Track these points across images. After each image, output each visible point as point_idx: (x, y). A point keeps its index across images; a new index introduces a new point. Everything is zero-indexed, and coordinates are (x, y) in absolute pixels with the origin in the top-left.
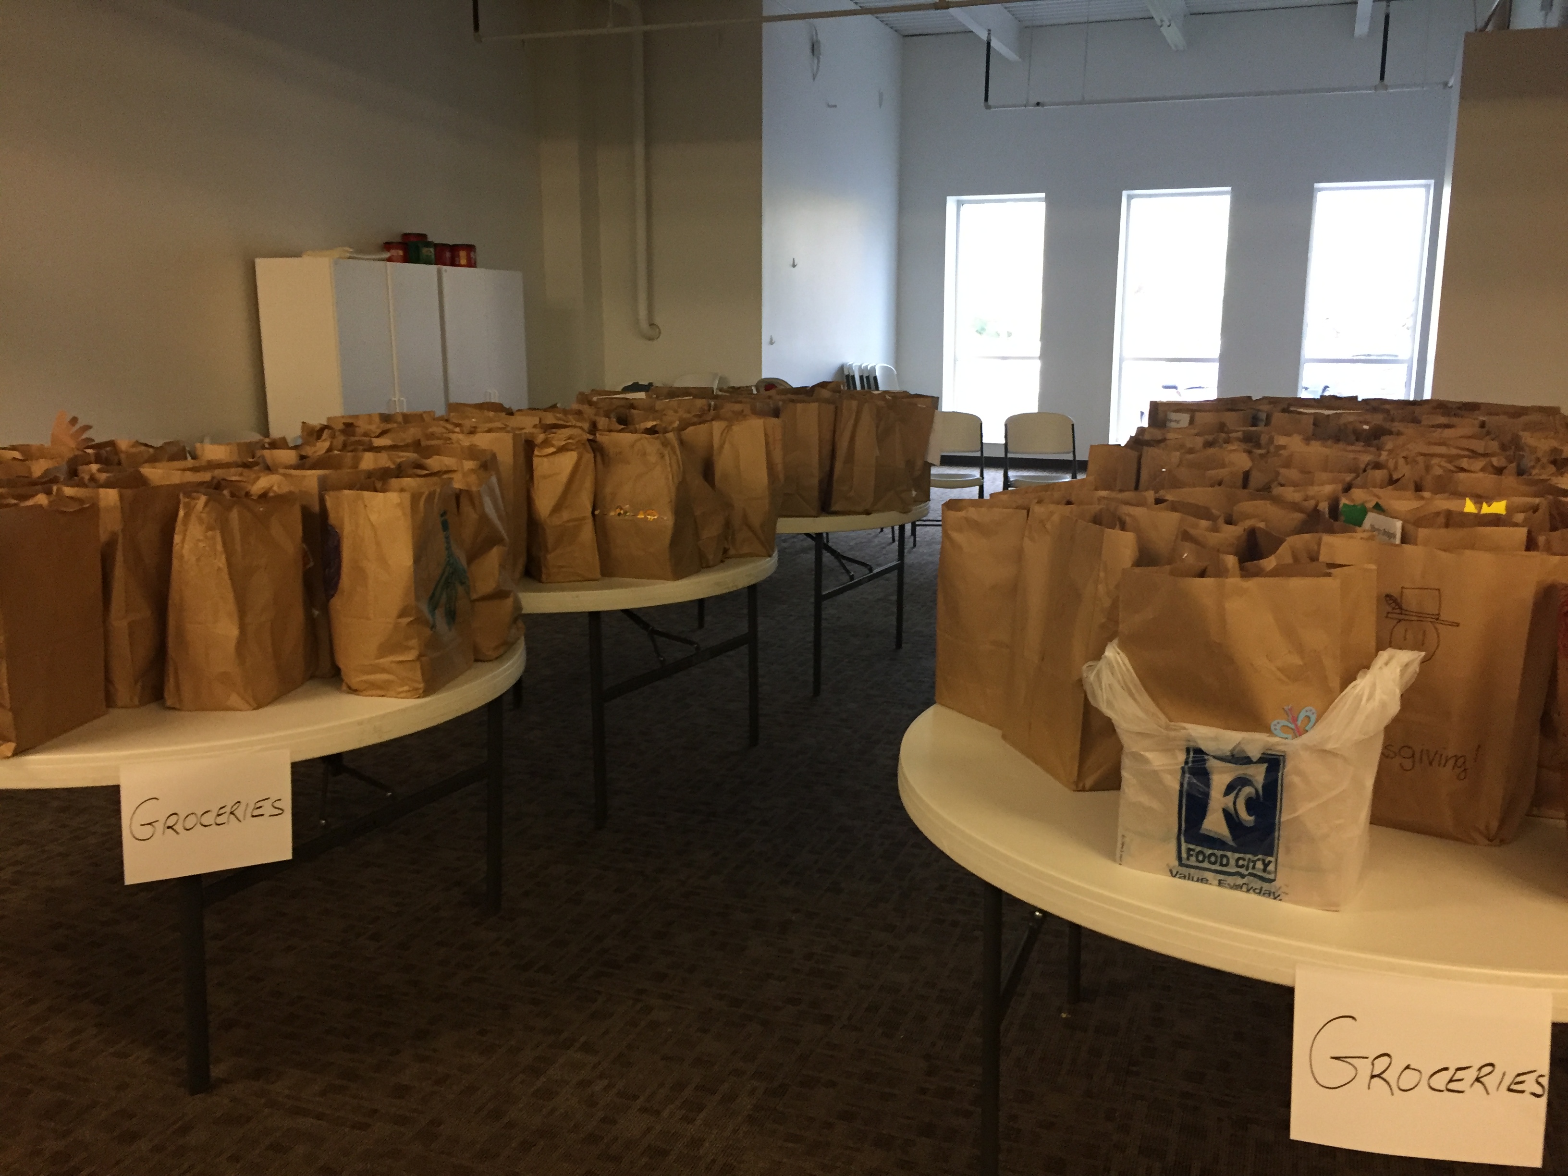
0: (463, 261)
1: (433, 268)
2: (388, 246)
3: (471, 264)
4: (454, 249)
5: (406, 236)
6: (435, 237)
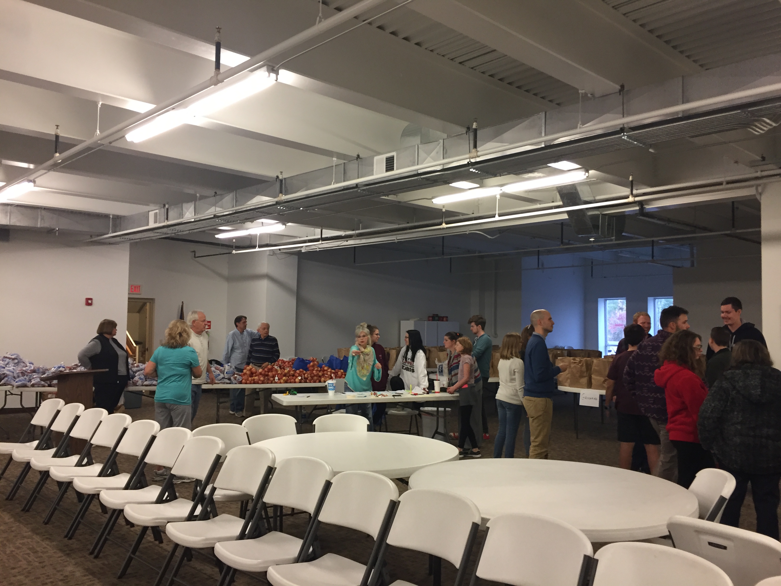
1: (436, 322)
2: (429, 317)
4: (443, 317)
5: (433, 315)
6: (440, 315)
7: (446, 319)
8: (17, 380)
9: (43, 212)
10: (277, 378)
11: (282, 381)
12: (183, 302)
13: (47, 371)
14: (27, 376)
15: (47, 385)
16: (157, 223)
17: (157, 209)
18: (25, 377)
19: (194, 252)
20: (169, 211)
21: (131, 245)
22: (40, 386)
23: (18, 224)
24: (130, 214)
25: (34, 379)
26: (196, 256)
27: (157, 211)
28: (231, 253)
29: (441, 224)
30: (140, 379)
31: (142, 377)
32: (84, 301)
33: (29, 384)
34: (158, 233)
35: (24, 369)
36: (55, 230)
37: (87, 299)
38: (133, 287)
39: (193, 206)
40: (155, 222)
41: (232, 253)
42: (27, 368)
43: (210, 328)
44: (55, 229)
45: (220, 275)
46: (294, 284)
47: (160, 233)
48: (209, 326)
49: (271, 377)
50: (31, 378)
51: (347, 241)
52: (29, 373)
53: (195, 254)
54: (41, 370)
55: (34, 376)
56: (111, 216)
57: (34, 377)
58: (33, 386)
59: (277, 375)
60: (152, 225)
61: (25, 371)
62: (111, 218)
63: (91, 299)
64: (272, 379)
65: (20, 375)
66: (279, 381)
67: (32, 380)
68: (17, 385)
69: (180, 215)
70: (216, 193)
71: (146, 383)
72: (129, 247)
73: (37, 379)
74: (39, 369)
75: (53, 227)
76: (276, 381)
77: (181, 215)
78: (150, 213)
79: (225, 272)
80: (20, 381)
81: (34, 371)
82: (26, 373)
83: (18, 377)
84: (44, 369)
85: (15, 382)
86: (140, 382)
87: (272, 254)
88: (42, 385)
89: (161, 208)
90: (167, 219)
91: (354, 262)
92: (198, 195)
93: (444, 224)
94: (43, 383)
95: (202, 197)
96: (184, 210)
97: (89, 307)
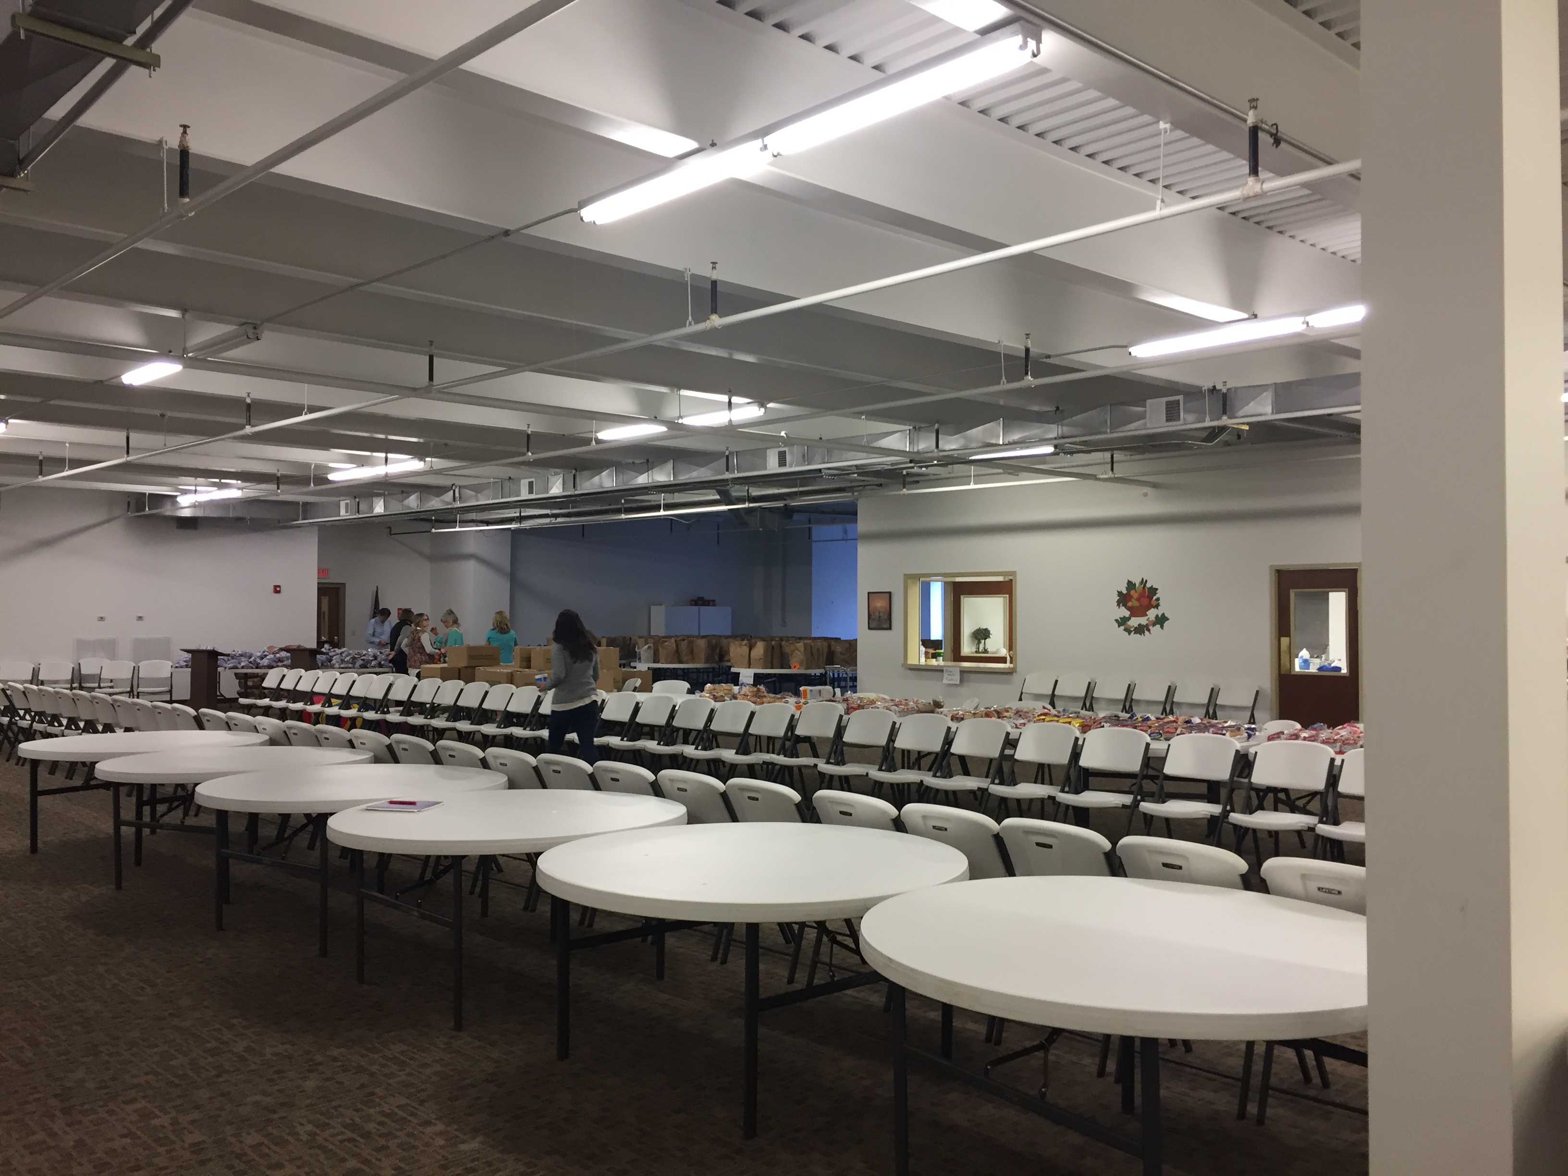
3: (714, 605)
12: (377, 587)
16: (347, 515)
19: (390, 528)
21: (320, 533)
23: (212, 515)
24: (320, 501)
26: (392, 532)
27: (348, 501)
30: (337, 662)
31: (339, 660)
32: (272, 588)
33: (240, 666)
34: (349, 522)
37: (276, 587)
38: (321, 571)
39: (382, 500)
40: (347, 512)
41: (432, 531)
44: (246, 518)
45: (421, 554)
46: (506, 565)
47: (351, 521)
56: (301, 503)
60: (343, 516)
62: (301, 505)
63: (279, 586)
71: (342, 666)
72: (318, 535)
74: (246, 653)
75: (244, 516)
78: (342, 503)
79: (427, 550)
81: (241, 655)
86: (337, 666)
89: (352, 499)
90: (358, 512)
94: (251, 665)
95: (391, 494)
96: (374, 503)
97: (277, 595)
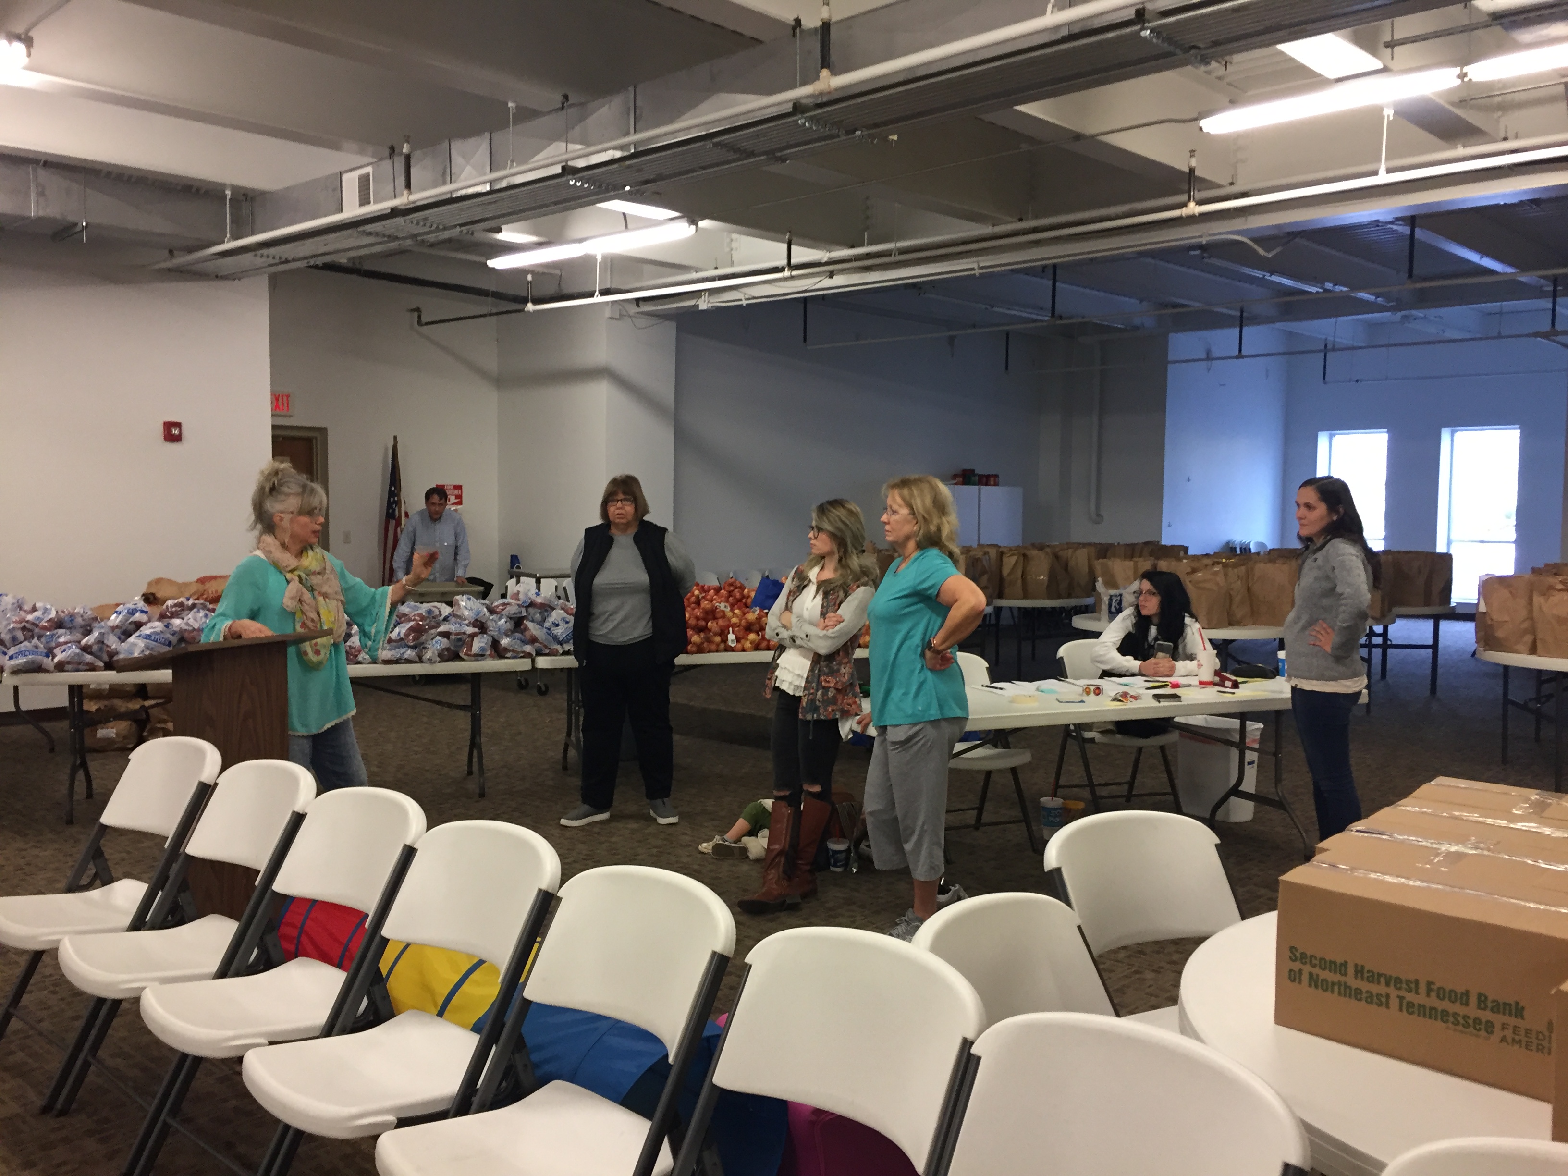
0: (992, 483)
1: (976, 487)
2: (955, 477)
3: (996, 484)
4: (988, 477)
5: (964, 471)
6: (979, 471)
7: (995, 481)
8: (12, 651)
9: (42, 173)
10: (731, 637)
11: (748, 645)
12: (395, 438)
13: (95, 624)
14: (40, 637)
15: (101, 664)
16: (369, 203)
17: (368, 165)
18: (35, 641)
19: (418, 310)
20: (413, 162)
21: (275, 282)
22: (81, 667)
24: (288, 183)
25: (63, 648)
26: (424, 319)
27: (369, 170)
28: (523, 310)
29: (1184, 205)
32: (159, 430)
33: (49, 663)
34: (370, 234)
35: (30, 617)
36: (78, 228)
37: (169, 426)
39: (485, 145)
40: (364, 200)
41: (526, 309)
42: (36, 614)
43: (460, 503)
44: (76, 224)
45: (484, 374)
46: (666, 392)
47: (377, 234)
48: (459, 497)
49: (716, 634)
50: (53, 644)
51: (831, 276)
52: (45, 628)
53: (419, 317)
54: (79, 620)
55: (59, 637)
56: (228, 193)
57: (62, 640)
58: (61, 667)
59: (731, 629)
60: (352, 210)
61: (33, 624)
62: (229, 197)
63: (178, 425)
64: (718, 639)
65: (20, 635)
66: (739, 645)
67: (57, 651)
68: (13, 666)
69: (444, 174)
70: (566, 97)
72: (267, 289)
73: (70, 648)
74: (72, 617)
75: (71, 218)
76: (730, 643)
77: (446, 174)
78: (345, 177)
79: (492, 364)
80: (22, 653)
81: (59, 624)
82: (37, 630)
83: (15, 641)
84: (86, 617)
85: (7, 657)
87: (617, 316)
88: (88, 664)
89: (381, 159)
90: (408, 186)
91: (805, 340)
92: (511, 105)
93: (1192, 204)
94: (88, 658)
95: (526, 114)
96: (457, 159)
97: (174, 446)
